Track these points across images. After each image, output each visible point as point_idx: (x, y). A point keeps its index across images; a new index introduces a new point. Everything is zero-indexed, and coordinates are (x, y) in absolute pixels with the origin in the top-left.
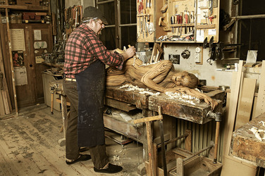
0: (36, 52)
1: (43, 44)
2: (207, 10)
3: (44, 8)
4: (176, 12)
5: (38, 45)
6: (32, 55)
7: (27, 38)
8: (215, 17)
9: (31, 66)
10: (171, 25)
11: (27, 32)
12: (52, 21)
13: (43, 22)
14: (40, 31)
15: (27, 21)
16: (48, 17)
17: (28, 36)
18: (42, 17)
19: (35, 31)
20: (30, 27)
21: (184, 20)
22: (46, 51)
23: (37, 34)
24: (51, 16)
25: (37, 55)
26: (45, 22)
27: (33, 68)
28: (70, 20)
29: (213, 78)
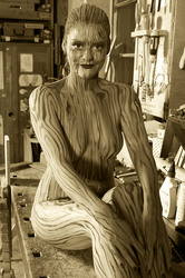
0: (22, 92)
1: (36, 79)
3: (43, 16)
5: (26, 80)
6: (15, 97)
7: (8, 68)
9: (10, 115)
11: (8, 58)
12: (54, 38)
13: (37, 40)
14: (31, 56)
15: (8, 39)
16: (47, 32)
17: (8, 64)
18: (37, 32)
19: (23, 56)
20: (15, 49)
24: (53, 31)
26: (41, 42)
27: (14, 119)
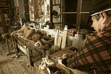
0: (6, 22)
1: (9, 19)
2: (46, 11)
3: (8, 7)
4: (42, 10)
5: (6, 19)
6: (4, 23)
7: (2, 17)
9: (4, 27)
10: (40, 15)
12: (11, 11)
13: (8, 11)
15: (1, 11)
17: (2, 16)
18: (7, 10)
19: (5, 15)
20: (3, 13)
22: (10, 22)
23: (6, 16)
24: (11, 9)
25: (6, 23)
27: (5, 27)
28: (15, 11)
29: (53, 35)
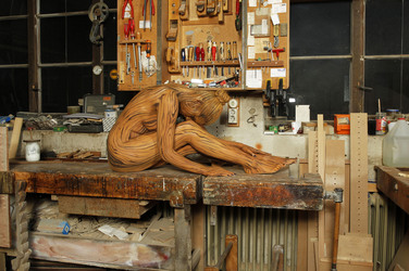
4: (190, 43)
8: (282, 51)
10: (183, 63)
21: (208, 55)
29: (259, 147)
